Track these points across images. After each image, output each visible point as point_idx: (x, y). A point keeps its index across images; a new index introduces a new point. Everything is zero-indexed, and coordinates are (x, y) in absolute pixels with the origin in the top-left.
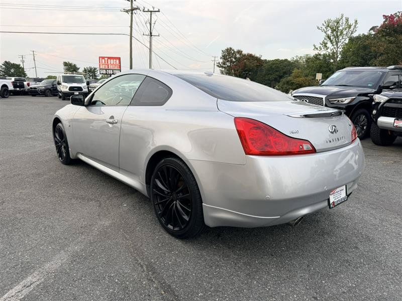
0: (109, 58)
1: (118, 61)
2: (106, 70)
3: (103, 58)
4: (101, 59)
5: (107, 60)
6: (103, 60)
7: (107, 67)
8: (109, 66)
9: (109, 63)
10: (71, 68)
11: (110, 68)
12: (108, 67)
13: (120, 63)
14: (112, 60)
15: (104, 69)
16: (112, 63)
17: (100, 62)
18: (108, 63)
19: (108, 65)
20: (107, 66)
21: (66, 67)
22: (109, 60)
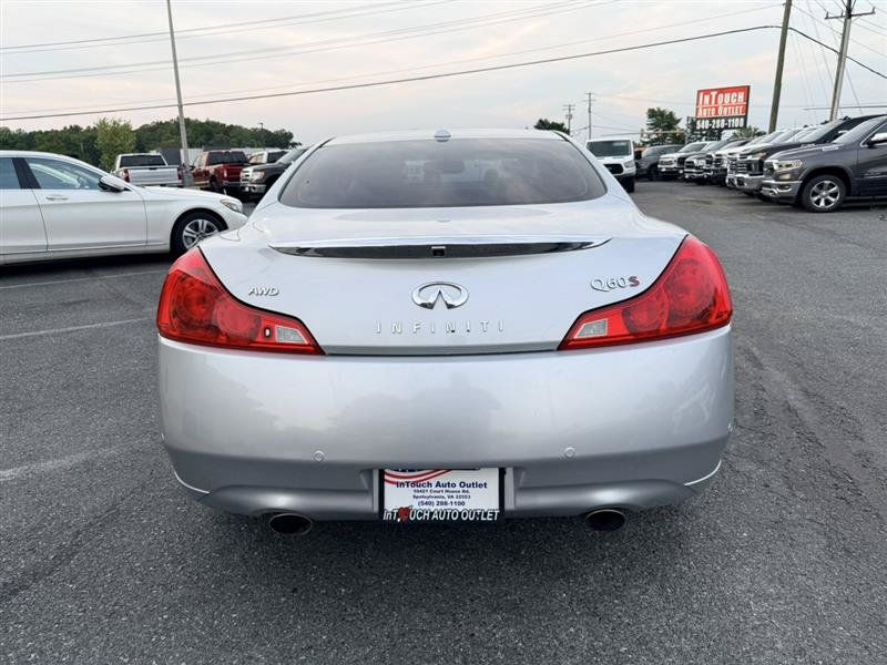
0: (721, 91)
1: (741, 96)
2: (711, 120)
3: (707, 92)
4: (701, 94)
5: (717, 96)
6: (707, 98)
7: (713, 114)
8: (720, 109)
9: (720, 102)
10: (662, 120)
11: (720, 114)
12: (717, 113)
13: (747, 99)
14: (727, 96)
15: (705, 119)
16: (727, 102)
17: (697, 104)
18: (716, 102)
19: (717, 108)
20: (713, 110)
21: (651, 121)
22: (721, 96)
